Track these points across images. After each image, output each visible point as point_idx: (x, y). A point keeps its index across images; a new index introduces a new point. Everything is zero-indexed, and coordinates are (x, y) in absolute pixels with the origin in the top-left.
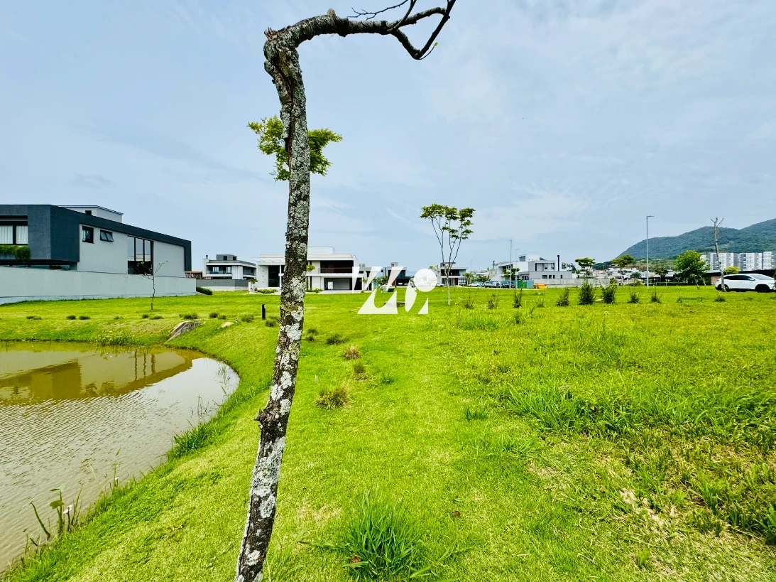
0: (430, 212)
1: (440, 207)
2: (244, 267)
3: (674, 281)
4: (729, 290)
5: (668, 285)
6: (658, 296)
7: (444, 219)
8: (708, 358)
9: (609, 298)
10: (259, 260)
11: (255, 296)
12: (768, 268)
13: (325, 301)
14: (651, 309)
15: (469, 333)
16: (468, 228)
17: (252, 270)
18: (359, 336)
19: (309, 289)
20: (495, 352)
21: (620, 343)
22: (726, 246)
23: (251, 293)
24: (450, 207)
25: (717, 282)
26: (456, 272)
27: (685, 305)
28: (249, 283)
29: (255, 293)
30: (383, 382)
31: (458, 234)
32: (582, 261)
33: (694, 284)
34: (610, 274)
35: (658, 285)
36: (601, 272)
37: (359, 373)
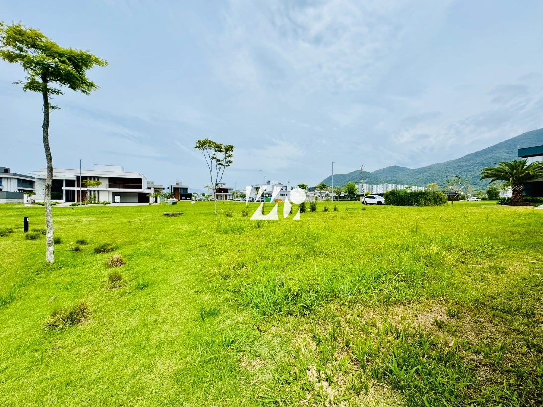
0: (202, 145)
1: (210, 142)
2: (18, 180)
3: (345, 199)
4: (367, 204)
5: (342, 201)
6: (337, 207)
7: (213, 151)
8: (359, 245)
9: (313, 209)
10: (38, 174)
11: (30, 208)
12: (381, 193)
13: (107, 213)
14: (334, 215)
15: (224, 236)
16: (229, 159)
17: (31, 183)
18: (130, 243)
19: (97, 201)
20: (239, 251)
21: (317, 238)
22: (365, 181)
23: (26, 205)
24: (218, 143)
25: (362, 199)
26: (226, 190)
27: (349, 213)
28: (25, 196)
29: (32, 205)
30: (137, 288)
31: (223, 162)
32: (301, 186)
33: (353, 200)
34: (316, 194)
35: (338, 201)
36: (311, 193)
37: (113, 281)
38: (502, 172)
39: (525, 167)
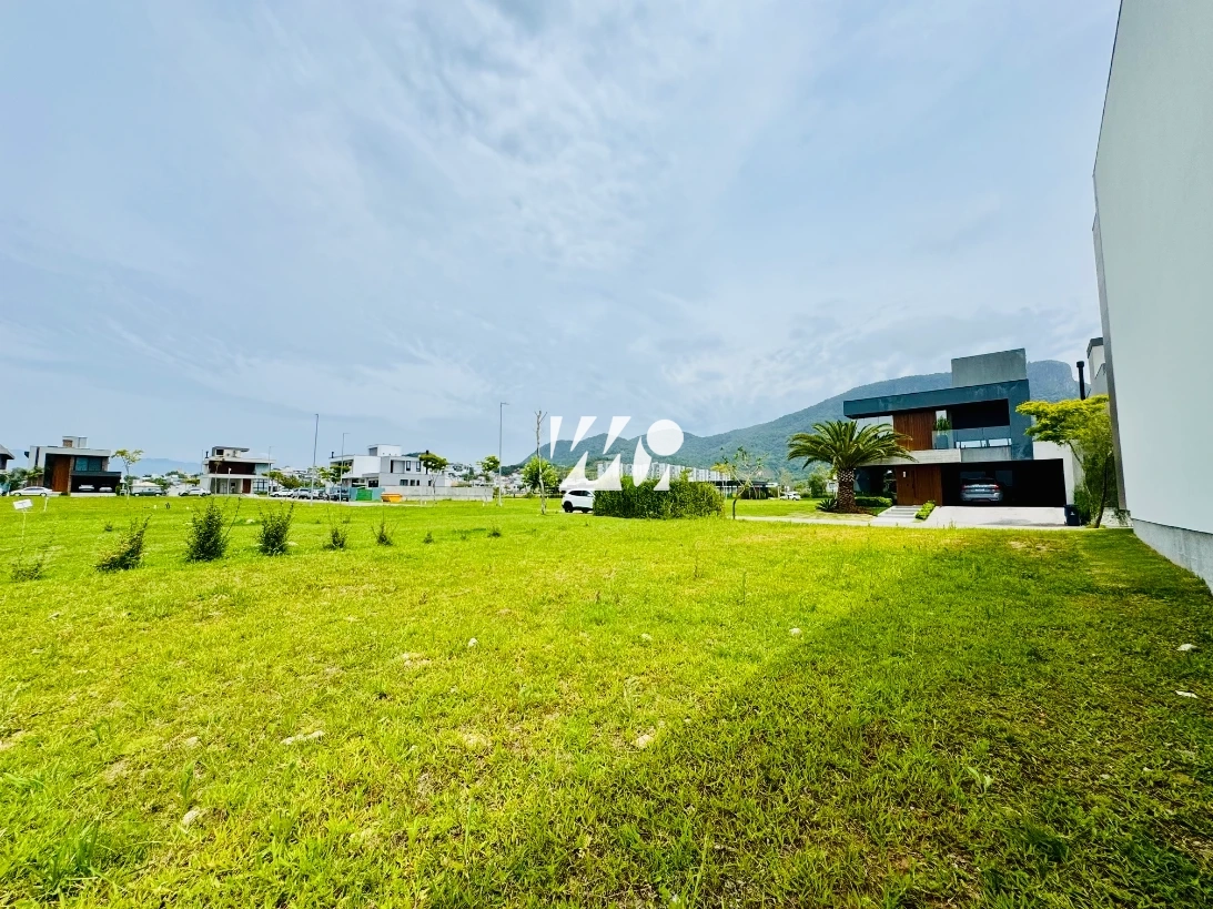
26: (249, 468)
38: (820, 444)
39: (856, 435)
